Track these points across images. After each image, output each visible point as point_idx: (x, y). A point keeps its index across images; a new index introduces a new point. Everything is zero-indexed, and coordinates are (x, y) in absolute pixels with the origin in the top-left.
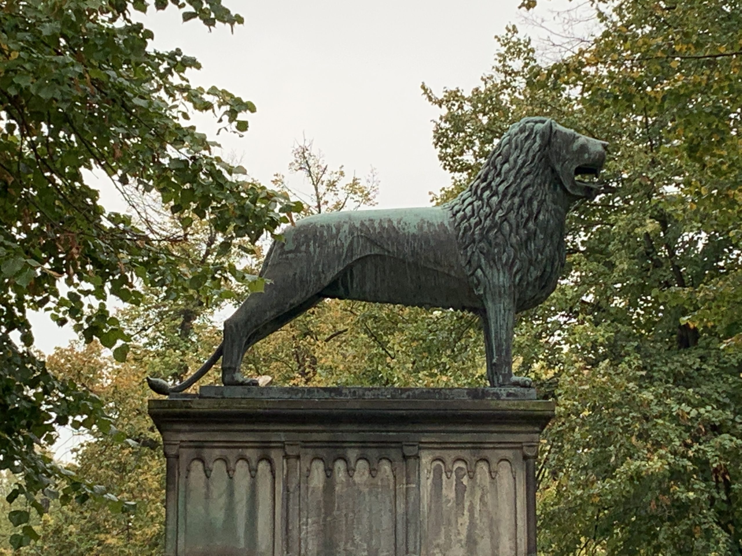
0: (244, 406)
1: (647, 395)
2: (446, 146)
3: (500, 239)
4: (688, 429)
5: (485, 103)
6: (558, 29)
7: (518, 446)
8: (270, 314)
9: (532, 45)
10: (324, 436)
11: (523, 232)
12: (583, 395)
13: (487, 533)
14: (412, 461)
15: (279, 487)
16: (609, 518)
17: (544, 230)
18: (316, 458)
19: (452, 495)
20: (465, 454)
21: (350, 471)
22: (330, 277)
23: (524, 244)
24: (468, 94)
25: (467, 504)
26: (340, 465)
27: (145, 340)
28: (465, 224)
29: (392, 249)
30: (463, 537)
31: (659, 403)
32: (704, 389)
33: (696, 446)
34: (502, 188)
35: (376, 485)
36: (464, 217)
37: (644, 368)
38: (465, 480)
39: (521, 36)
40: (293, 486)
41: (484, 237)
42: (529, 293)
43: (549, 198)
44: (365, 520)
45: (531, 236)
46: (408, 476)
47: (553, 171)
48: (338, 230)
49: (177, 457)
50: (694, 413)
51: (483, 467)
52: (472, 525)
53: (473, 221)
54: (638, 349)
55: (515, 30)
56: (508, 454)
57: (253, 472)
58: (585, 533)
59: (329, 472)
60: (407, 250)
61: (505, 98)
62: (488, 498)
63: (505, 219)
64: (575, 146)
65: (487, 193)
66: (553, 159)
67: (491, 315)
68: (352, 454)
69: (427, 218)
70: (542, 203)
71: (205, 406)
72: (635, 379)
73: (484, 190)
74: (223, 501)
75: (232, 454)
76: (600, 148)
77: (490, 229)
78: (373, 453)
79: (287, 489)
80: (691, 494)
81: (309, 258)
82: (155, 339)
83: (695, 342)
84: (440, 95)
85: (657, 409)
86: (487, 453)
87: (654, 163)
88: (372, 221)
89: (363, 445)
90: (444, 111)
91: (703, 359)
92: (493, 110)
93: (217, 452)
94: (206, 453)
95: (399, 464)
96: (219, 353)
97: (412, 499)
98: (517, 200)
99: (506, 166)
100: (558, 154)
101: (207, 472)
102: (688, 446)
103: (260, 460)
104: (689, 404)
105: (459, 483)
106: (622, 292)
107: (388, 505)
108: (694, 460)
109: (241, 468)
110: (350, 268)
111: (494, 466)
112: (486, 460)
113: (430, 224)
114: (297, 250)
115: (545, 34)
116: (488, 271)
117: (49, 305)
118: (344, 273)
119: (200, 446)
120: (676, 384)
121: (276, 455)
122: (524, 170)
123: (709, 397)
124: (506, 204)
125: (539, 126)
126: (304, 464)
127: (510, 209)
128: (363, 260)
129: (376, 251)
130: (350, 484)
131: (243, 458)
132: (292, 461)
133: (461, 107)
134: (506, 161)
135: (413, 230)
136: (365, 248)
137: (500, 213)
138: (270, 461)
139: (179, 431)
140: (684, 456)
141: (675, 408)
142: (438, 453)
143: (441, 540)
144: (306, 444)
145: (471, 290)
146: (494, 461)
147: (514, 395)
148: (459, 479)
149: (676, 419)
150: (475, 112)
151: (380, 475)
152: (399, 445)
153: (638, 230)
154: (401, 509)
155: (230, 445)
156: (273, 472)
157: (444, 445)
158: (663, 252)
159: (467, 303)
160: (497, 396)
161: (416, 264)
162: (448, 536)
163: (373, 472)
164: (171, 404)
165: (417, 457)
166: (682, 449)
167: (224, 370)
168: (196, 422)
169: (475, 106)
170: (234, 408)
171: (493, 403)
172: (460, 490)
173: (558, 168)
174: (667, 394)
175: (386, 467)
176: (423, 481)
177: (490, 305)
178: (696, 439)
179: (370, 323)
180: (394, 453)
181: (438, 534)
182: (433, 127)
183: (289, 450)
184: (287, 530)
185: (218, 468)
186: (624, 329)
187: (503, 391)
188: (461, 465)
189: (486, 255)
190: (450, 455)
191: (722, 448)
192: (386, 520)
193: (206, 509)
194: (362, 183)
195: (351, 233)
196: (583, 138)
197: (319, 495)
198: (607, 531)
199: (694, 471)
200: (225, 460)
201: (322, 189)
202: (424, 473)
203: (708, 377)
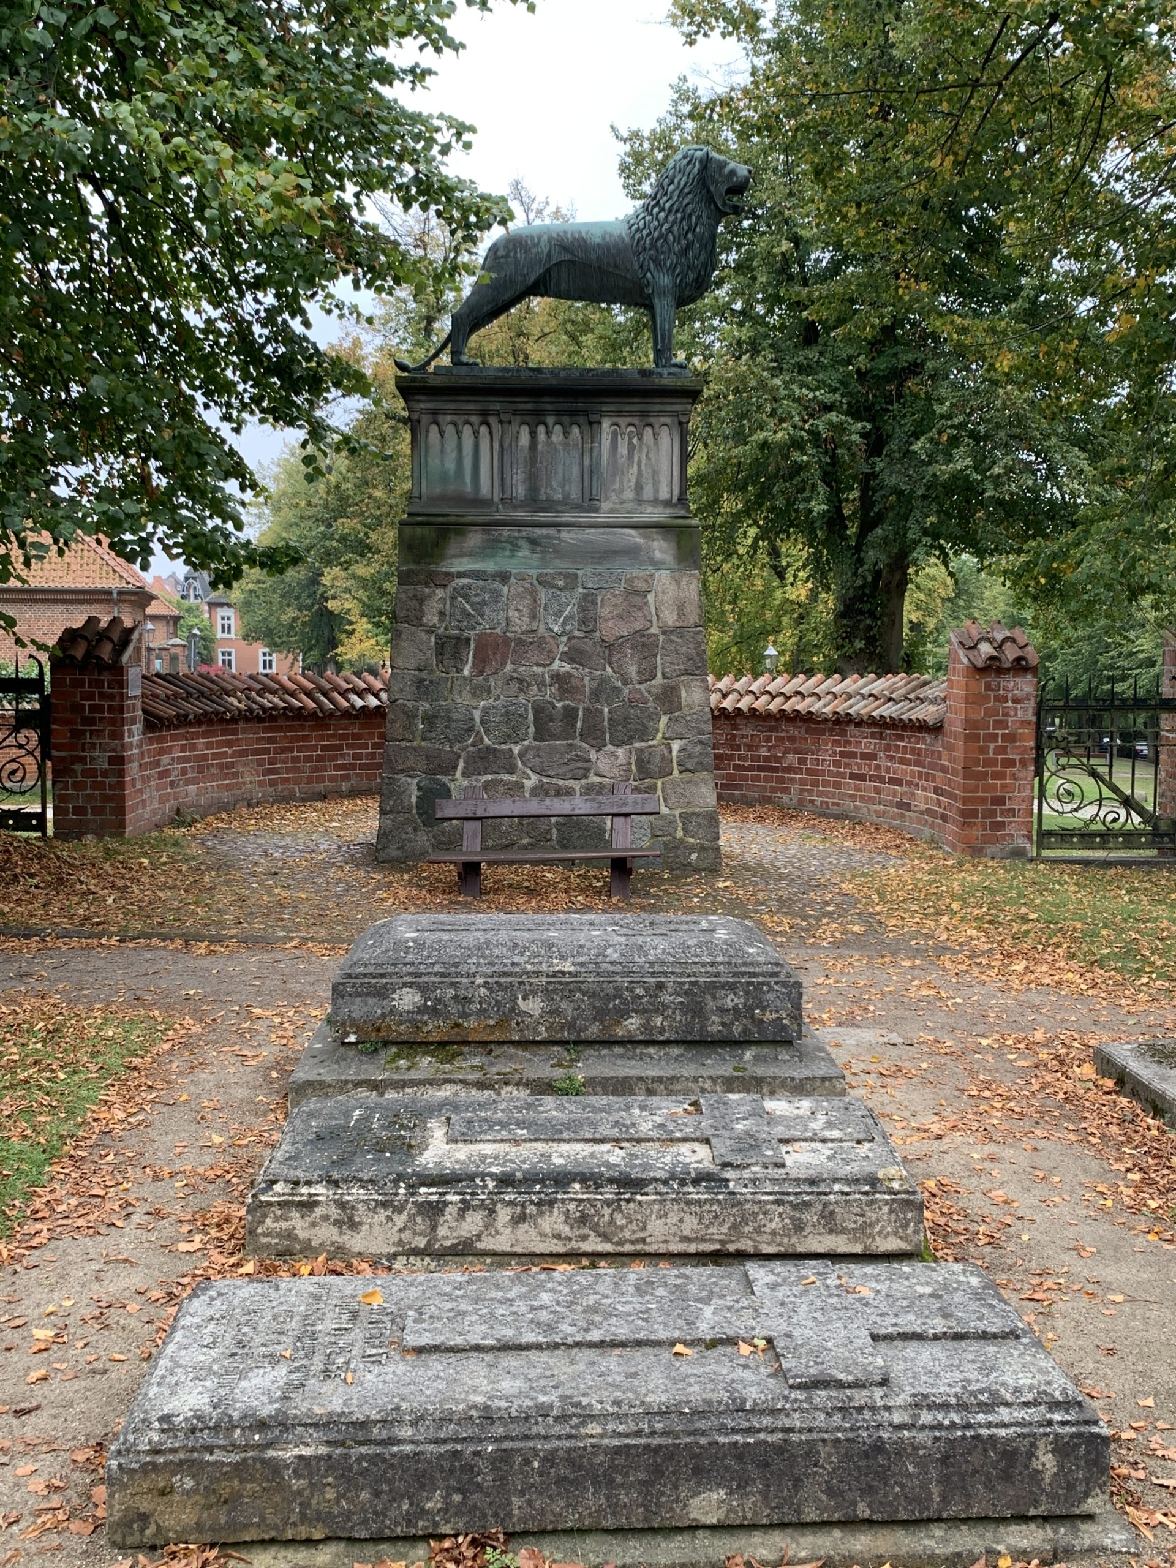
0: (468, 381)
1: (777, 382)
2: (628, 177)
3: (665, 248)
4: (806, 408)
5: (660, 142)
6: (720, 80)
7: (674, 414)
8: (486, 309)
9: (699, 93)
10: (530, 406)
11: (684, 242)
12: (728, 381)
13: (650, 481)
14: (595, 426)
15: (496, 445)
16: (746, 478)
17: (700, 241)
18: (523, 423)
19: (625, 452)
20: (635, 420)
21: (548, 433)
22: (533, 278)
23: (684, 252)
24: (646, 134)
25: (636, 459)
26: (541, 429)
27: (397, 340)
28: (638, 236)
29: (582, 255)
30: (632, 484)
31: (786, 388)
32: (820, 376)
33: (811, 421)
34: (668, 205)
35: (568, 444)
36: (638, 230)
37: (776, 361)
38: (635, 441)
39: (690, 84)
40: (506, 444)
41: (653, 245)
42: (687, 293)
43: (704, 215)
44: (560, 471)
45: (689, 246)
46: (592, 437)
47: (708, 191)
48: (539, 239)
49: (419, 421)
50: (811, 395)
51: (648, 431)
52: (640, 474)
53: (645, 232)
54: (771, 346)
55: (685, 79)
56: (668, 420)
57: (476, 433)
58: (728, 490)
59: (533, 434)
60: (593, 257)
61: (676, 138)
62: (651, 455)
63: (670, 230)
64: (727, 170)
65: (656, 210)
66: (709, 181)
67: (658, 310)
68: (550, 420)
69: (609, 229)
70: (699, 218)
71: (438, 381)
72: (768, 369)
73: (654, 207)
74: (454, 455)
75: (460, 420)
76: (746, 173)
77: (658, 239)
78: (566, 420)
79: (502, 447)
80: (805, 458)
81: (517, 262)
82: (405, 340)
83: (816, 342)
84: (625, 134)
85: (783, 392)
86: (652, 420)
87: (791, 194)
88: (565, 232)
89: (558, 413)
90: (627, 147)
91: (821, 354)
92: (666, 148)
93: (449, 418)
94: (441, 418)
95: (586, 427)
96: (449, 339)
97: (595, 454)
98: (679, 215)
99: (672, 187)
100: (713, 177)
101: (442, 433)
102: (805, 422)
103: (482, 423)
104: (809, 389)
105: (630, 442)
106: (763, 301)
107: (578, 460)
108: (808, 432)
109: (467, 431)
110: (548, 271)
111: (657, 430)
112: (651, 425)
113: (611, 235)
114: (507, 256)
115: (709, 84)
116: (656, 274)
117: (318, 298)
118: (544, 275)
119: (435, 412)
120: (800, 373)
121: (493, 420)
122: (686, 190)
123: (824, 382)
124: (671, 218)
125: (699, 154)
126: (514, 427)
127: (674, 222)
128: (559, 264)
129: (569, 257)
130: (549, 443)
131: (468, 422)
132: (506, 425)
133: (641, 145)
134: (672, 182)
135: (598, 240)
136: (560, 253)
137: (666, 226)
138: (488, 425)
139: (419, 401)
140: (802, 429)
141: (797, 392)
142: (615, 420)
143: (617, 486)
144: (515, 412)
145: (642, 290)
146: (657, 426)
147: (674, 374)
148: (630, 439)
149: (797, 400)
150: (652, 150)
151: (571, 437)
152: (586, 413)
153: (775, 250)
154: (587, 462)
155: (457, 412)
156: (491, 433)
157: (620, 414)
158: (795, 269)
159: (640, 301)
160: (661, 375)
161: (600, 268)
162: (621, 482)
163: (566, 434)
164: (414, 380)
165: (600, 423)
166: (800, 424)
167: (452, 353)
168: (432, 394)
169: (652, 144)
170: (463, 382)
171: (657, 380)
172: (631, 448)
173: (712, 189)
174: (792, 381)
175: (576, 430)
176: (603, 440)
177: (656, 302)
178: (811, 416)
179: (569, 326)
180: (581, 420)
181: (614, 482)
182: (618, 160)
183: (503, 417)
184: (502, 479)
185: (450, 430)
186: (762, 330)
187: (665, 371)
188: (632, 428)
189: (654, 261)
190: (623, 421)
191: (830, 423)
192: (575, 471)
193: (442, 461)
194: (564, 211)
195: (549, 241)
196: (732, 165)
197: (526, 451)
198: (744, 489)
199: (809, 441)
200: (455, 424)
201: (532, 216)
202: (604, 435)
203: (825, 368)
